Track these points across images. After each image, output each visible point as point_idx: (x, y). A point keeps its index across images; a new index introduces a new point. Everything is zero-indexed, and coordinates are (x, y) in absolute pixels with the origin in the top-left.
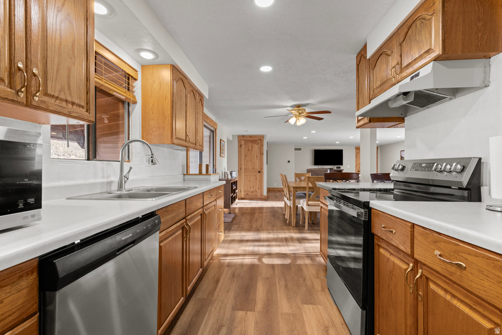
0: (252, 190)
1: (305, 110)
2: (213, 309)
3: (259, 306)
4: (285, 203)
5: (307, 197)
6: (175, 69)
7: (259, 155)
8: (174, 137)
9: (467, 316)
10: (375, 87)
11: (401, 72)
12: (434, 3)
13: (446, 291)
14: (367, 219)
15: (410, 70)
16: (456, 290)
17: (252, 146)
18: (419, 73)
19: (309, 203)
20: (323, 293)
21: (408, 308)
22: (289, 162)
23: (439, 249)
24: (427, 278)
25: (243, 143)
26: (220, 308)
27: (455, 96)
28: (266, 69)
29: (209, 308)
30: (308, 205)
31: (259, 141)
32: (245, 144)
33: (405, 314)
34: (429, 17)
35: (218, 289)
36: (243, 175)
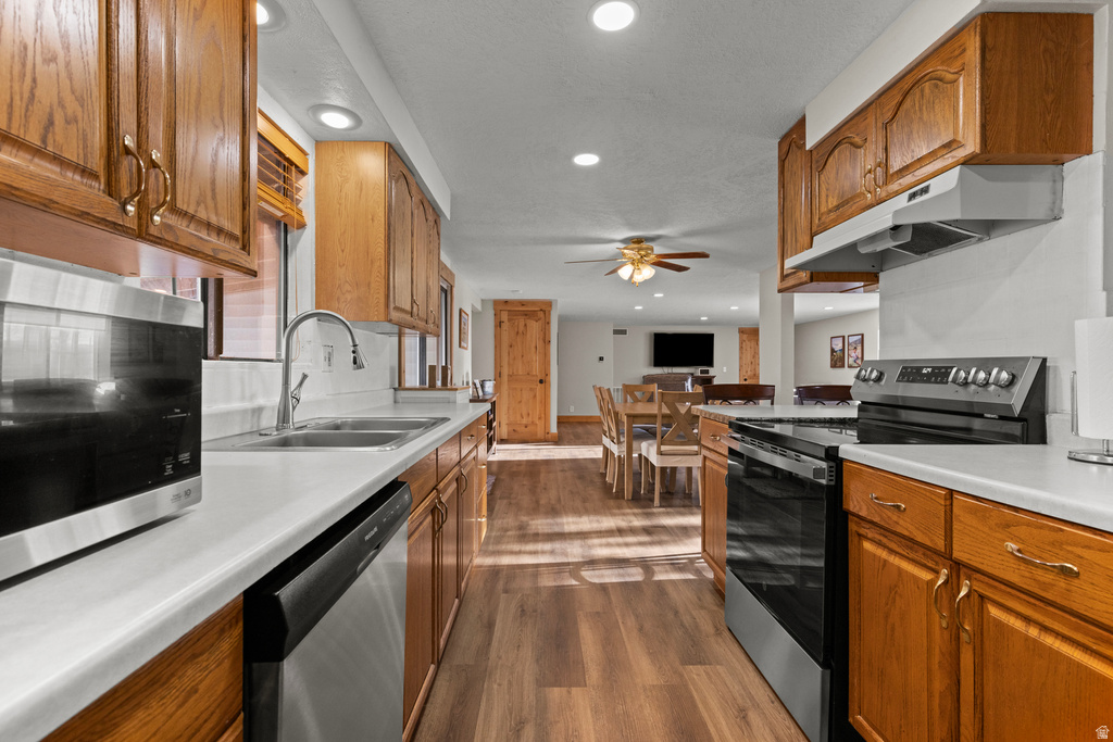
0: (524, 421)
1: (652, 249)
2: (495, 686)
3: (594, 674)
4: (606, 450)
5: (659, 436)
6: (393, 153)
7: (540, 344)
8: (392, 306)
9: (1079, 665)
10: (824, 209)
11: (886, 183)
12: (964, 50)
13: (1027, 620)
14: (833, 483)
15: (908, 179)
16: (1053, 616)
17: (525, 325)
18: (928, 187)
19: (663, 448)
20: (720, 640)
21: (936, 659)
22: (601, 359)
23: (1014, 539)
24: (982, 597)
25: (505, 316)
26: (510, 683)
27: (989, 235)
28: (586, 160)
29: (485, 686)
30: (660, 453)
31: (541, 314)
32: (509, 320)
33: (929, 671)
34: (950, 77)
35: (495, 643)
36: (505, 387)
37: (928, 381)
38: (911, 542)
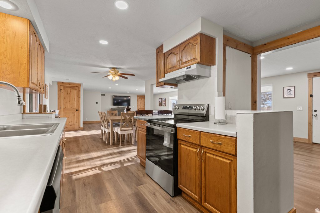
0: (70, 124)
1: (118, 72)
2: (81, 210)
3: (113, 196)
4: (102, 130)
5: (121, 126)
6: (31, 24)
7: (76, 98)
8: (31, 82)
10: (168, 68)
11: (182, 64)
12: (197, 40)
13: (213, 155)
14: (175, 133)
15: (186, 65)
16: (218, 153)
17: (71, 91)
18: (190, 67)
19: (122, 129)
20: (145, 177)
21: (197, 167)
22: (97, 103)
23: (212, 139)
24: (205, 152)
25: (62, 88)
26: (86, 207)
27: (199, 78)
28: (104, 42)
29: (77, 211)
30: (121, 130)
31: (77, 88)
32: (64, 89)
33: (196, 170)
34: (194, 44)
36: (62, 112)
37: (189, 109)
38: (192, 143)
